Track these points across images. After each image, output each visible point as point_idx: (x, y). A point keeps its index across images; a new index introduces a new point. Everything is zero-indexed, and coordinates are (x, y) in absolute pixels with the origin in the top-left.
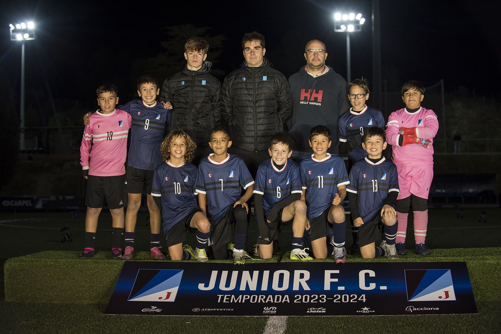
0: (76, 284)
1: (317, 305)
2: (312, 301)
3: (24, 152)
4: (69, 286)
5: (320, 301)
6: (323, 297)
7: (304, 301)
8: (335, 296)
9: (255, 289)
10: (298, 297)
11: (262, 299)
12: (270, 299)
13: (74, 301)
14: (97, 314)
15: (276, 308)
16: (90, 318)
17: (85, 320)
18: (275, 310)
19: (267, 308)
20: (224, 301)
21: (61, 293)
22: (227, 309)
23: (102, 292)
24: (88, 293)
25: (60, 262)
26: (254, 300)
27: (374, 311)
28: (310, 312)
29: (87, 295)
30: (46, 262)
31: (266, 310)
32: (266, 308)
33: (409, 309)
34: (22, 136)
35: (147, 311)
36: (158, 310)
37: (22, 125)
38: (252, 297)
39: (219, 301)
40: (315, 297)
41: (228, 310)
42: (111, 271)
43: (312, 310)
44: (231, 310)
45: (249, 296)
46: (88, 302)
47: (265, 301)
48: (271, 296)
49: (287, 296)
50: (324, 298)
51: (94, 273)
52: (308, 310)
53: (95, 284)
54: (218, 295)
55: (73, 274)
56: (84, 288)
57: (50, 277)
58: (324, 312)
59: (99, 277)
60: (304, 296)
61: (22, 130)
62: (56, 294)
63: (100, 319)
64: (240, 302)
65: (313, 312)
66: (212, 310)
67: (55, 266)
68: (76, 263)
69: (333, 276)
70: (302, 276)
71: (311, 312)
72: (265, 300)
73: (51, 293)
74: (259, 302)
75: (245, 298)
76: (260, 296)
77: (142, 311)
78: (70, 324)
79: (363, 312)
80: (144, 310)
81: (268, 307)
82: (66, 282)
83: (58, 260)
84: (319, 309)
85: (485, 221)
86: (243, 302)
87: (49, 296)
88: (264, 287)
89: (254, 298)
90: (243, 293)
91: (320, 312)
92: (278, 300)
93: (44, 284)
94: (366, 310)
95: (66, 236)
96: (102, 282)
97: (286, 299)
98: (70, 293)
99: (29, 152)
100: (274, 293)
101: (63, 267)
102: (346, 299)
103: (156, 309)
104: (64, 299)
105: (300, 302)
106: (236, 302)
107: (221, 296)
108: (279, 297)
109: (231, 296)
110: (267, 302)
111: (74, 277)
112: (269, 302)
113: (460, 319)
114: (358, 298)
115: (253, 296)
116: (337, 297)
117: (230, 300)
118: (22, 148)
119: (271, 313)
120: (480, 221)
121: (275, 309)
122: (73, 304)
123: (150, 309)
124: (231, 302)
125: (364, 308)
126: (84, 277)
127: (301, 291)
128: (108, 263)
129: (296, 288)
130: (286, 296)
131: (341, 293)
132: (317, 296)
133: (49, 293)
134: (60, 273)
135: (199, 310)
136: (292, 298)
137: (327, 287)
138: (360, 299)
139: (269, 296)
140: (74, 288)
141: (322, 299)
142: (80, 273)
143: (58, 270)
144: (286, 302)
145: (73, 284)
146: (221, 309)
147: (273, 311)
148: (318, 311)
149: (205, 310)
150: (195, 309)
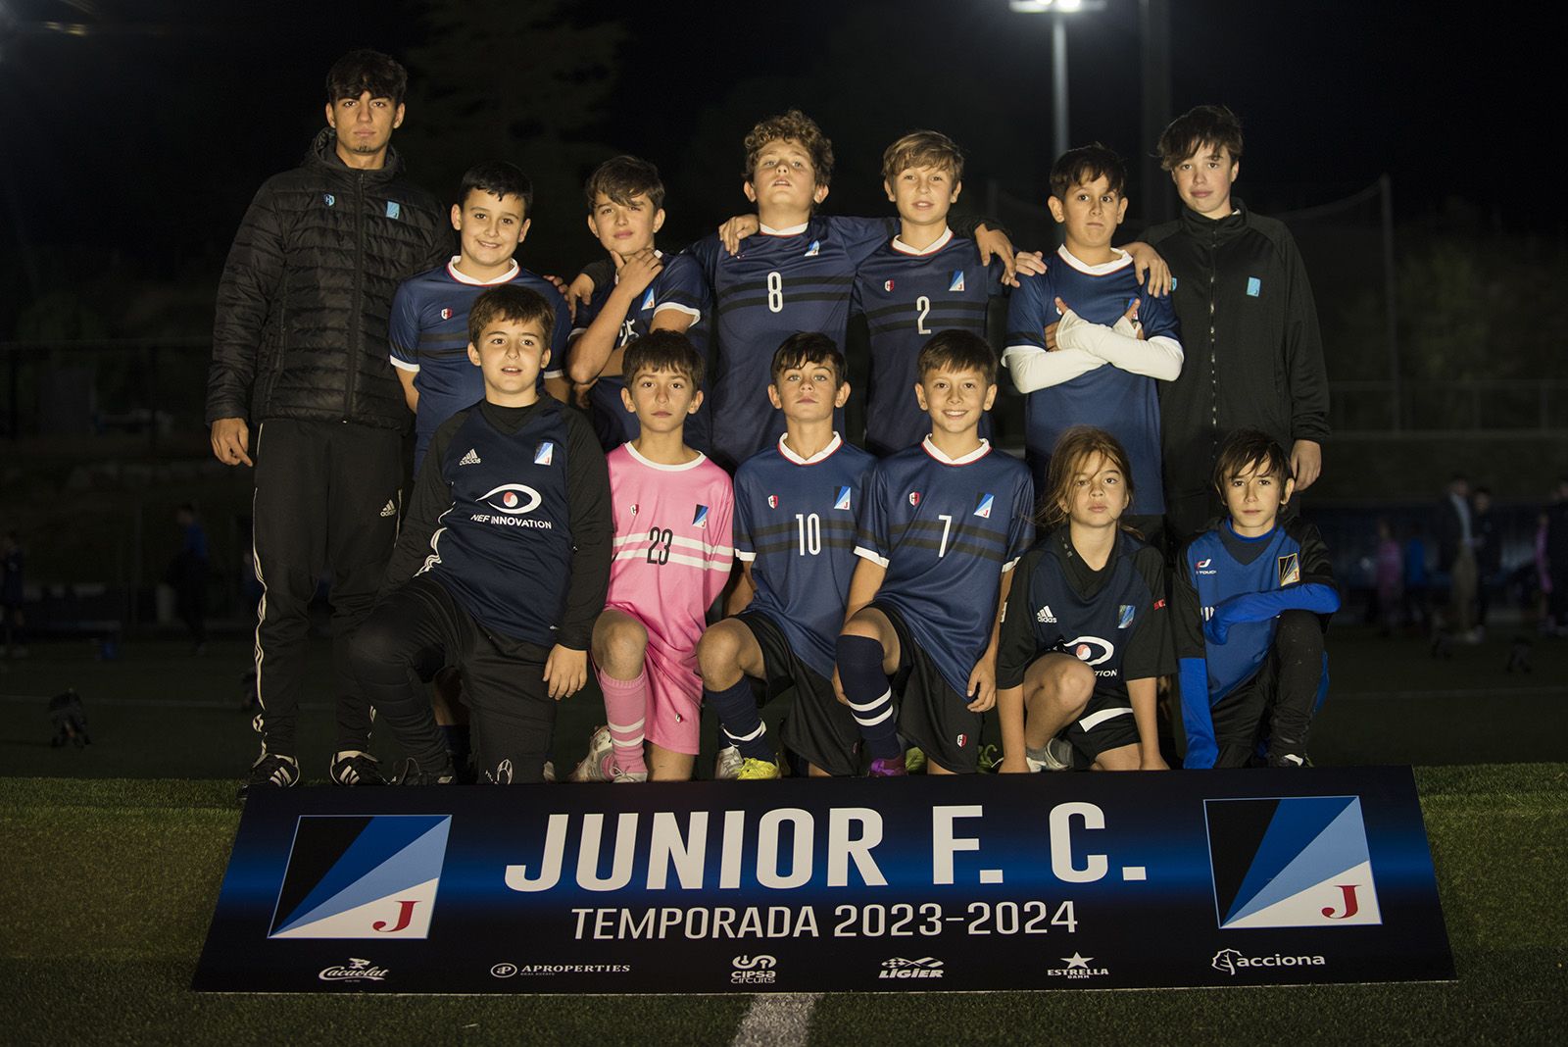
0: (88, 891)
1: (913, 947)
2: (894, 932)
4: (66, 899)
5: (923, 929)
6: (931, 912)
7: (866, 931)
8: (971, 909)
9: (699, 886)
10: (846, 914)
11: (726, 924)
12: (751, 924)
13: (81, 952)
14: (158, 998)
15: (773, 961)
16: (133, 1011)
17: (114, 1019)
18: (772, 969)
19: (745, 961)
20: (597, 935)
21: (37, 925)
22: (608, 967)
23: (179, 921)
24: (129, 924)
25: (34, 816)
26: (696, 930)
27: (1107, 973)
28: (889, 974)
29: (127, 932)
31: (742, 970)
32: (740, 962)
33: (1227, 961)
35: (337, 976)
36: (375, 975)
38: (690, 913)
39: (579, 936)
40: (902, 913)
41: (611, 968)
42: (208, 847)
43: (895, 969)
44: (621, 968)
45: (679, 913)
46: (130, 954)
47: (736, 934)
48: (755, 910)
49: (810, 909)
50: (934, 915)
51: (149, 853)
52: (884, 968)
53: (155, 891)
54: (574, 911)
55: (79, 858)
56: (118, 907)
58: (938, 974)
59: (167, 869)
60: (867, 910)
62: (20, 927)
64: (650, 935)
65: (900, 975)
66: (558, 969)
67: (16, 831)
68: (87, 819)
70: (856, 830)
71: (893, 975)
72: (735, 926)
74: (716, 934)
75: (668, 920)
76: (718, 911)
77: (321, 976)
79: (1068, 973)
80: (326, 975)
81: (745, 957)
82: (56, 886)
83: (28, 810)
84: (921, 961)
86: (662, 935)
88: (730, 878)
89: (698, 916)
90: (659, 900)
91: (923, 974)
92: (779, 928)
94: (1077, 968)
96: (178, 887)
97: (807, 923)
98: (68, 924)
100: (765, 898)
101: (44, 835)
102: (1007, 919)
103: (366, 968)
104: (48, 945)
105: (854, 934)
106: (636, 935)
107: (586, 914)
108: (783, 912)
109: (619, 914)
110: (741, 935)
111: (83, 868)
112: (750, 935)
114: (1050, 915)
115: (694, 913)
116: (979, 912)
117: (616, 934)
119: (757, 979)
121: (770, 965)
122: (77, 961)
123: (347, 969)
124: (621, 935)
125: (1072, 957)
126: (115, 868)
127: (857, 891)
128: (199, 821)
129: (837, 877)
130: (804, 909)
131: (992, 896)
132: (910, 909)
134: (32, 855)
135: (513, 969)
136: (827, 921)
137: (943, 873)
138: (1059, 920)
139: (749, 910)
140: (80, 906)
141: (929, 919)
142: (101, 855)
143: (25, 844)
144: (806, 934)
145: (78, 894)
146: (587, 967)
147: (766, 973)
148: (916, 971)
149: (535, 970)
150: (501, 967)
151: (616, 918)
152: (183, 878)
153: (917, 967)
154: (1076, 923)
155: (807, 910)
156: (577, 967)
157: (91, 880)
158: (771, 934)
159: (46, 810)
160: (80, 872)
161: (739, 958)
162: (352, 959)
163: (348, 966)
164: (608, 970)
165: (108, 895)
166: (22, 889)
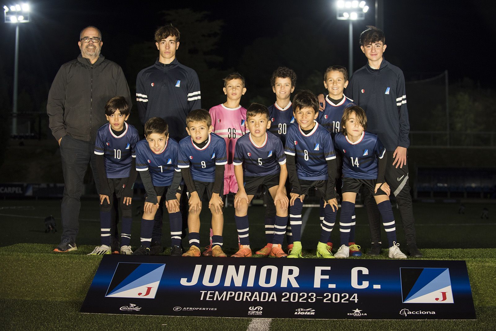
0: (49, 279)
1: (306, 305)
2: (300, 301)
3: (15, 137)
4: (42, 281)
5: (309, 300)
6: (312, 295)
7: (292, 300)
8: (325, 295)
9: (241, 285)
10: (286, 295)
11: (248, 297)
12: (256, 297)
13: (46, 298)
14: (69, 313)
15: (262, 308)
17: (54, 320)
18: (261, 311)
19: (253, 308)
20: (207, 299)
21: (33, 290)
23: (77, 289)
24: (61, 290)
25: (33, 256)
26: (238, 298)
27: (366, 315)
28: (298, 313)
29: (61, 292)
30: (18, 256)
31: (252, 311)
32: (251, 308)
33: (404, 312)
34: (15, 121)
35: (125, 309)
36: (137, 309)
37: (15, 110)
38: (237, 293)
39: (202, 299)
40: (303, 295)
41: (211, 309)
42: (86, 267)
43: (300, 312)
44: (214, 309)
45: (234, 293)
46: (61, 299)
48: (257, 293)
49: (274, 293)
51: (68, 268)
52: (296, 311)
53: (70, 280)
54: (201, 291)
55: (46, 269)
56: (58, 284)
57: (22, 272)
58: (313, 313)
59: (73, 273)
60: (292, 294)
61: (15, 115)
62: (28, 290)
63: (71, 319)
64: (224, 299)
65: (301, 314)
66: (194, 309)
67: (27, 261)
69: (323, 273)
70: (291, 272)
71: (299, 314)
72: (251, 298)
73: (23, 289)
74: (244, 300)
75: (230, 295)
76: (246, 293)
77: (120, 309)
78: (38, 324)
79: (354, 314)
80: (122, 309)
82: (39, 278)
83: (31, 254)
85: (487, 218)
86: (228, 299)
87: (20, 292)
88: (250, 283)
89: (239, 294)
90: (227, 289)
91: (309, 313)
92: (264, 298)
93: (16, 279)
94: (357, 313)
95: (50, 226)
96: (76, 278)
97: (273, 297)
98: (43, 289)
99: (21, 137)
100: (261, 290)
101: (36, 262)
102: (336, 298)
103: (135, 307)
104: (36, 295)
105: (288, 301)
106: (219, 299)
107: (205, 292)
108: (266, 294)
110: (252, 300)
111: (47, 272)
112: (255, 300)
113: (456, 326)
114: (350, 297)
116: (327, 296)
117: (213, 298)
118: (14, 132)
119: (256, 314)
120: (482, 218)
121: (261, 310)
122: (45, 301)
124: (215, 299)
125: (356, 310)
126: (57, 272)
127: (289, 289)
128: (83, 258)
129: (284, 284)
131: (332, 291)
132: (306, 294)
133: (20, 289)
134: (32, 268)
135: (180, 309)
136: (279, 297)
137: (317, 284)
138: (352, 299)
139: (256, 293)
140: (46, 284)
141: (311, 297)
142: (53, 268)
143: (30, 264)
144: (273, 301)
145: (46, 280)
146: (203, 308)
147: (259, 312)
148: (306, 313)
149: (187, 309)
150: (176, 308)
151: (214, 294)
152: (78, 276)
153: (307, 311)
154: (358, 300)
155: (274, 294)
156: (200, 308)
157: (50, 276)
158: (262, 300)
159: (37, 254)
160: (46, 273)
161: (251, 307)
162: (130, 304)
163: (129, 306)
164: (210, 309)
165: (55, 281)
166: (29, 278)
